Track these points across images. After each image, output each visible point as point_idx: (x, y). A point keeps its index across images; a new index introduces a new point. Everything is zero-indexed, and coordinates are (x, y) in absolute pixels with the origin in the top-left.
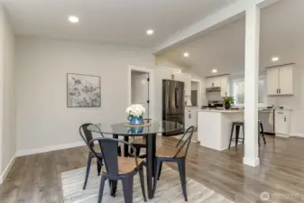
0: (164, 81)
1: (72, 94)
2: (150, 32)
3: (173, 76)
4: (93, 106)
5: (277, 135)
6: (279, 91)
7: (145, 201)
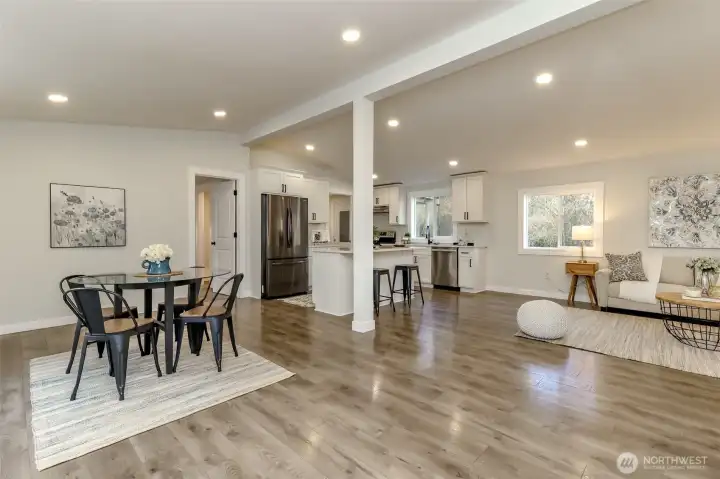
0: (264, 196)
1: (59, 223)
2: (220, 114)
3: (284, 187)
4: (108, 245)
5: (462, 290)
6: (467, 215)
7: (160, 375)
